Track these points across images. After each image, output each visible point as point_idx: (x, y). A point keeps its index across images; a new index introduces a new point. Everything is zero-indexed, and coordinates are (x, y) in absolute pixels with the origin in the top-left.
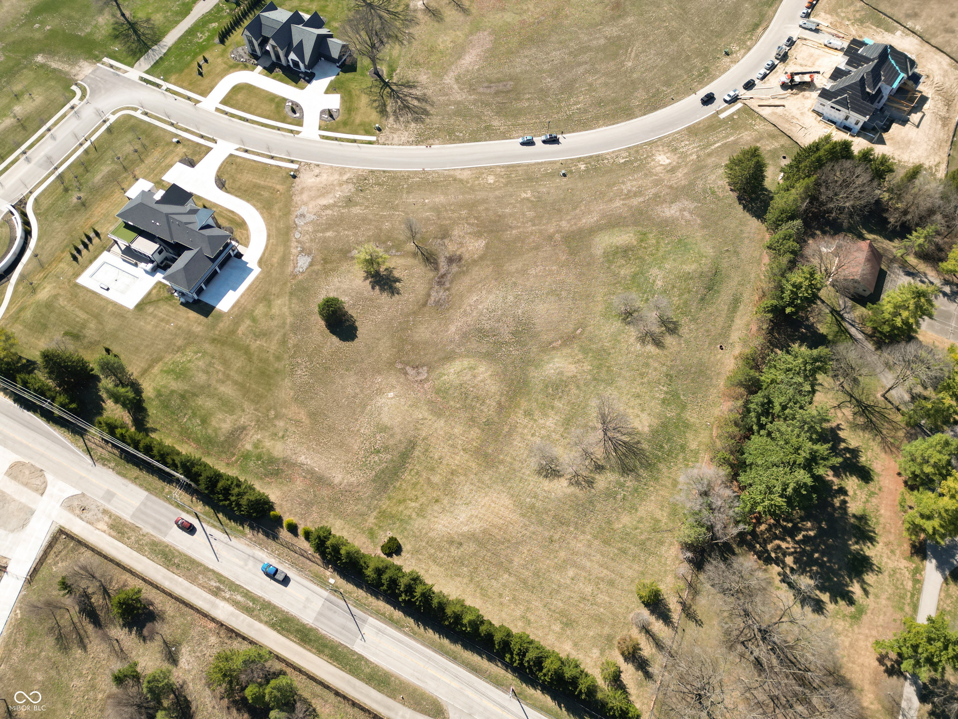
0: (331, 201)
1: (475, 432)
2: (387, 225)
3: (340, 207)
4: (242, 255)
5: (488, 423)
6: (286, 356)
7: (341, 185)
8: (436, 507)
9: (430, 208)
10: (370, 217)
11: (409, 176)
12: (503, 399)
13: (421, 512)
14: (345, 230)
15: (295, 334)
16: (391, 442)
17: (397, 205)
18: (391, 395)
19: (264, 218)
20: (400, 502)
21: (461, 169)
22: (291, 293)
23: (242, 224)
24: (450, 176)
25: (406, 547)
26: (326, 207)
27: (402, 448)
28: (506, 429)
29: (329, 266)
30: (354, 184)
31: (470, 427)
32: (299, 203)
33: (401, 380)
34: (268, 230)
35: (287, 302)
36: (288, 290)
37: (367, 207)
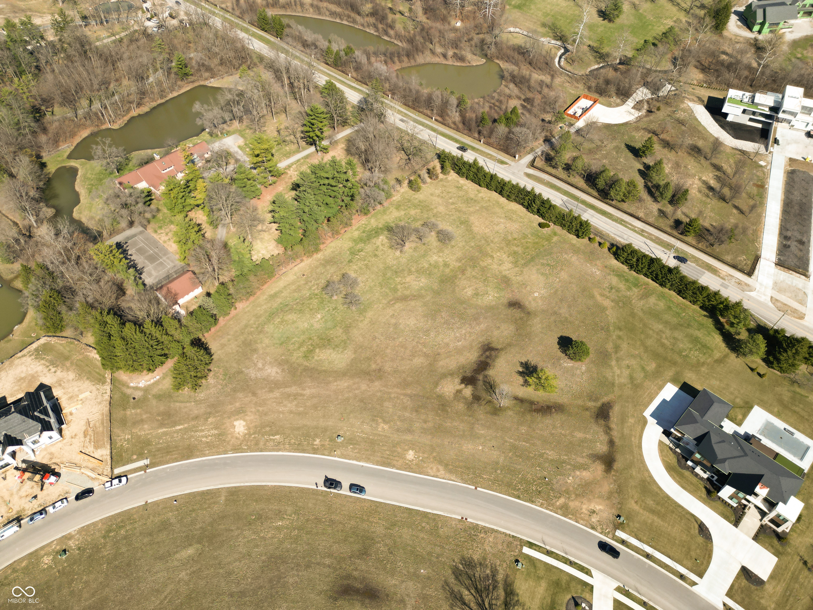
0: (578, 473)
1: (483, 264)
2: (523, 429)
3: (569, 464)
4: (663, 433)
5: (474, 267)
6: (614, 337)
7: (567, 492)
8: (515, 236)
9: (478, 438)
10: (538, 443)
11: (493, 484)
12: (460, 276)
13: (525, 237)
14: (565, 436)
15: (607, 351)
16: (538, 267)
17: (510, 450)
18: (536, 294)
19: (648, 470)
20: (537, 243)
21: (437, 477)
22: (613, 384)
23: (669, 468)
24: (451, 472)
25: (536, 225)
26: (583, 467)
27: (533, 263)
28: (463, 261)
29: (580, 402)
30: (552, 489)
31: (486, 267)
32: (612, 481)
33: (527, 303)
34: (641, 455)
35: (616, 378)
36: (616, 389)
37: (541, 455)
